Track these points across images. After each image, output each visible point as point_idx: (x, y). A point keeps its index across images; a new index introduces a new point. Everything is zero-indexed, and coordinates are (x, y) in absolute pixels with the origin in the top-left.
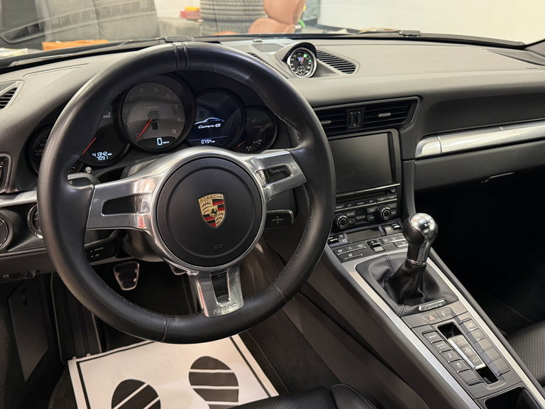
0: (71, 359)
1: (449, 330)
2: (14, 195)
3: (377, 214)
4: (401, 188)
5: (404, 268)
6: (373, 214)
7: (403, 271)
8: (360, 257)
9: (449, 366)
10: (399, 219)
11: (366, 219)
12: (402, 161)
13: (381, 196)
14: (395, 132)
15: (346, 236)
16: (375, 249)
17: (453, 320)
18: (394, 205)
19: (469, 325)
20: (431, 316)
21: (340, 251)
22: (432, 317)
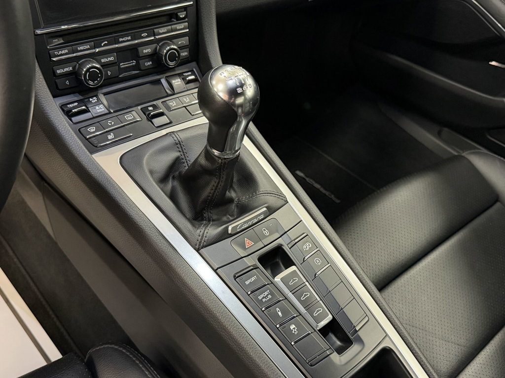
1: (276, 260)
3: (155, 56)
4: (194, 9)
5: (203, 161)
6: (150, 57)
7: (201, 166)
8: (128, 139)
9: (278, 333)
10: (194, 64)
13: (161, 24)
15: (103, 99)
16: (155, 121)
17: (281, 241)
18: (184, 41)
20: (247, 241)
21: (92, 129)
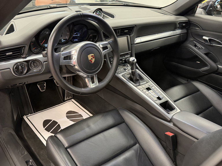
0: (24, 116)
1: (148, 89)
2: (26, 57)
3: (125, 61)
4: (131, 53)
6: (124, 61)
8: (122, 73)
9: (150, 97)
11: (122, 62)
12: (131, 44)
13: (126, 55)
14: (129, 36)
16: (126, 70)
17: (149, 87)
19: (153, 87)
22: (143, 86)
